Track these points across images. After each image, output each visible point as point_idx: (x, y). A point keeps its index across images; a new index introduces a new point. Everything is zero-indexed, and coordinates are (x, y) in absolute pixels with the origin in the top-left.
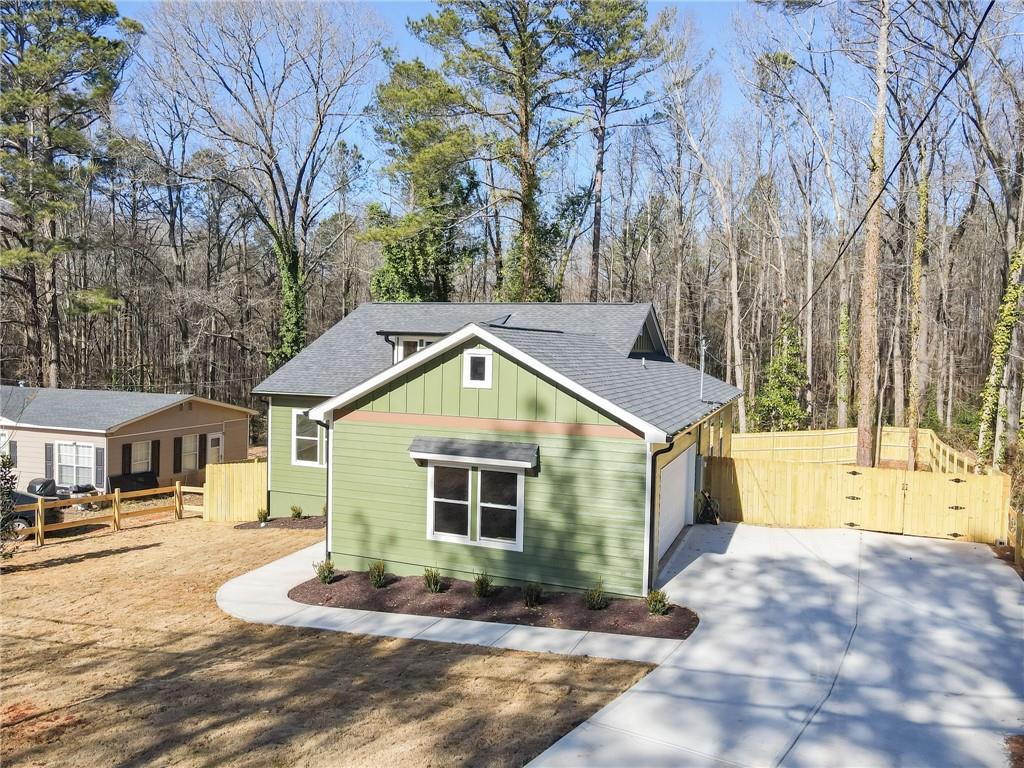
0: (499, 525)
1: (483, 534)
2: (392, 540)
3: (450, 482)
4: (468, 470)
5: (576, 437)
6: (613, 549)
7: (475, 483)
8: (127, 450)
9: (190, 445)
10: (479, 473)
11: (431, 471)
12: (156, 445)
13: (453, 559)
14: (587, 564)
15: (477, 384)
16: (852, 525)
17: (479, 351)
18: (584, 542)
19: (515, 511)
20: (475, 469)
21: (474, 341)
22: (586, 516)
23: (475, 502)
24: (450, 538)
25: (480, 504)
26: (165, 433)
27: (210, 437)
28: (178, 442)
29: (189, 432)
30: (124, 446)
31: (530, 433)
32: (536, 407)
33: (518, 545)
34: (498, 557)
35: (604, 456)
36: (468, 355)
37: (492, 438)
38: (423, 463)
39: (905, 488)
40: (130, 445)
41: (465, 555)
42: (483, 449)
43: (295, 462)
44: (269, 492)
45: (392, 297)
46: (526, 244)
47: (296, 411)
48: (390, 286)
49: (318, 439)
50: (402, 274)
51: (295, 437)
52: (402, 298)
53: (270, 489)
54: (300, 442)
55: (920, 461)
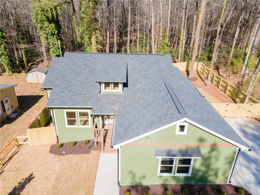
1: (178, 172)
2: (144, 177)
5: (214, 147)
7: (177, 161)
13: (166, 180)
14: (211, 178)
16: (224, 117)
17: (183, 124)
18: (211, 173)
19: (189, 167)
23: (176, 165)
24: (166, 175)
25: (178, 166)
27: (4, 101)
33: (189, 174)
36: (179, 124)
43: (67, 126)
45: (42, 24)
46: (91, 6)
47: (65, 111)
48: (42, 19)
49: (76, 119)
50: (47, 16)
51: (66, 119)
52: (46, 24)
53: (57, 135)
54: (68, 121)
55: (198, 70)
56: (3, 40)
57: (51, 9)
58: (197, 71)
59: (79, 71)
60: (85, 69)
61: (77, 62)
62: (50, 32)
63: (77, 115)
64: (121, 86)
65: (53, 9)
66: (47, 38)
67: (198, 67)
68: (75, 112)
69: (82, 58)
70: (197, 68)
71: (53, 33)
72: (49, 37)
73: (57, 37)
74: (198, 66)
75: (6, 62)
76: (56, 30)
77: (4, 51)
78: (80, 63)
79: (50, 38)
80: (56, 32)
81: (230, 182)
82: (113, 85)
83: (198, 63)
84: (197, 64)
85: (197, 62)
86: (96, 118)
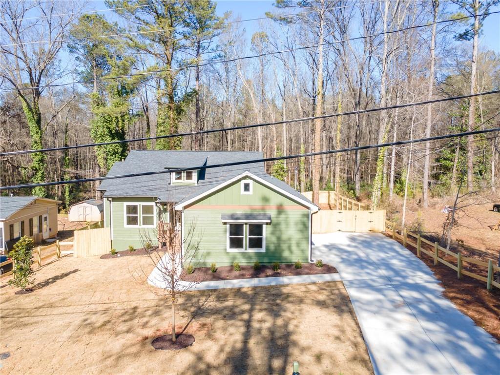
0: (256, 243)
1: (249, 247)
2: (208, 254)
3: (236, 229)
4: (243, 225)
5: (280, 209)
6: (294, 248)
7: (246, 229)
8: (11, 227)
9: (36, 222)
10: (248, 226)
11: (228, 226)
12: (23, 223)
13: (234, 258)
14: (286, 254)
15: (247, 193)
16: (339, 230)
17: (247, 181)
18: (284, 246)
19: (262, 238)
20: (246, 224)
21: (246, 177)
22: (284, 237)
23: (246, 236)
24: (235, 250)
25: (248, 237)
26: (25, 217)
27: (44, 216)
28: (31, 221)
29: (35, 215)
30: (10, 225)
31: (263, 209)
32: (266, 199)
33: (263, 250)
34: (252, 255)
35: (290, 216)
36: (243, 182)
37: (249, 212)
38: (225, 223)
39: (356, 216)
40: (13, 224)
41: (239, 256)
42: (248, 217)
43: (126, 226)
44: (111, 241)
45: (102, 139)
46: (172, 116)
47: (126, 204)
48: (103, 134)
49: (138, 215)
50: (109, 128)
51: (125, 215)
52: (108, 140)
53: (112, 239)
54: (128, 217)
55: (331, 203)
56: (42, 165)
57: (117, 118)
58: (329, 204)
59: (146, 167)
60: (154, 165)
61: (145, 159)
62: (111, 150)
63: (140, 210)
64: (195, 175)
65: (120, 118)
66: (106, 159)
67: (330, 199)
68: (137, 206)
69: (151, 155)
70: (329, 201)
71: (116, 150)
72: (109, 157)
73: (120, 157)
74: (330, 197)
75: (40, 194)
76: (121, 147)
77: (41, 180)
78: (149, 160)
79: (111, 159)
80: (120, 150)
81: (311, 260)
82: (185, 174)
83: (329, 193)
84: (327, 194)
85: (327, 192)
86: (163, 213)
